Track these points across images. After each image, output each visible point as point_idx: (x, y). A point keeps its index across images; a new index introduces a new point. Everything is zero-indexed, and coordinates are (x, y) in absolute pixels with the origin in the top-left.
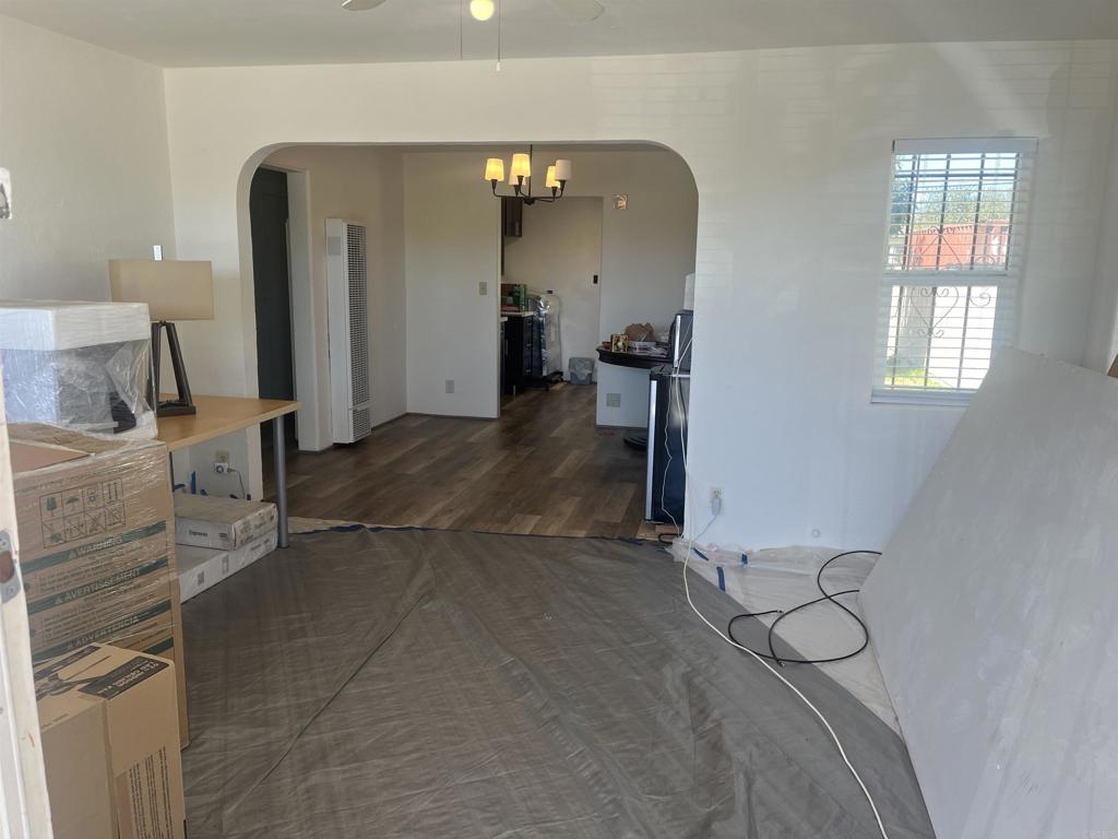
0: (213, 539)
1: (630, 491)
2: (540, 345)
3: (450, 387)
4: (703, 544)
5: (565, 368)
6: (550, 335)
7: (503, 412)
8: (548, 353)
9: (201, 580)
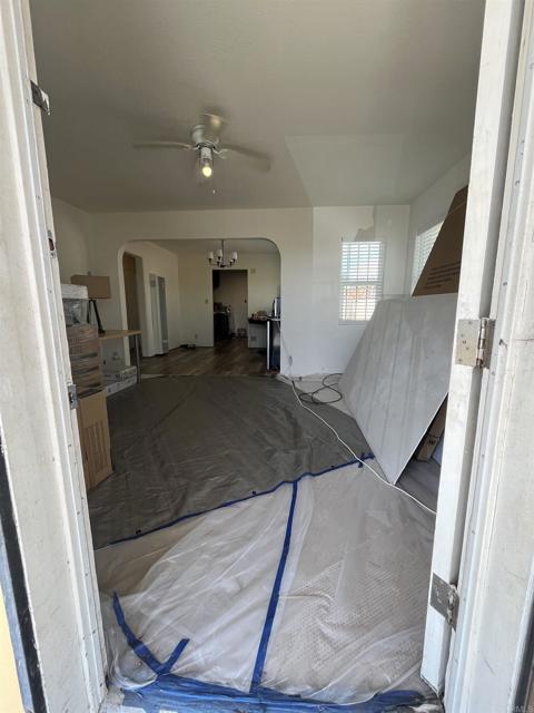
0: (113, 378)
1: (261, 364)
2: (228, 323)
3: (196, 337)
4: (286, 375)
5: (236, 331)
6: (231, 320)
7: (215, 345)
8: (231, 326)
9: (109, 391)
